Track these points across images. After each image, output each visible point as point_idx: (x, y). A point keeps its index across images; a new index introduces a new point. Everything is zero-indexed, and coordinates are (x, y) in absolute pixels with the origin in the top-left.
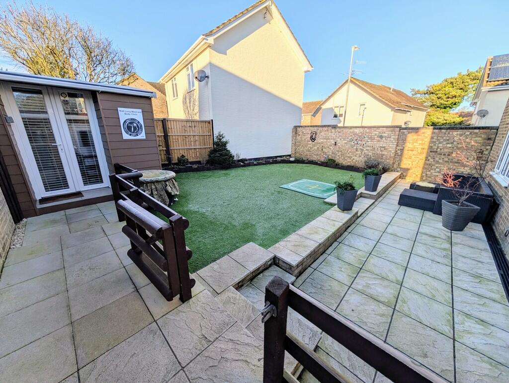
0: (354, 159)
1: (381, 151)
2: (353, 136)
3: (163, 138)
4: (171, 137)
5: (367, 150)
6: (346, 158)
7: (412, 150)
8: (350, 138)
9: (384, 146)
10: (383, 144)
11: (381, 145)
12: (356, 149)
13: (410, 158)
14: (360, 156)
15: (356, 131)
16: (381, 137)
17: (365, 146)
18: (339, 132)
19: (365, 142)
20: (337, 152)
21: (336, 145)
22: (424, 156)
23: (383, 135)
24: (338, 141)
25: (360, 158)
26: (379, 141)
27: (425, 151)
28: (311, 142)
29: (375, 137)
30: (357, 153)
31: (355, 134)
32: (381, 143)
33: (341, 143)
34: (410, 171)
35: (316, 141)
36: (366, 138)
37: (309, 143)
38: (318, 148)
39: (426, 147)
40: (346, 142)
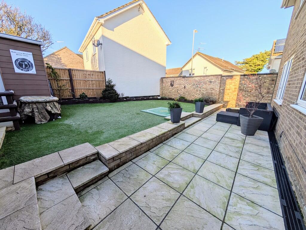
0: (196, 96)
1: (211, 91)
2: (195, 82)
3: (69, 81)
4: (75, 81)
5: (203, 90)
6: (191, 96)
7: (229, 90)
8: (193, 83)
9: (213, 87)
10: (212, 86)
11: (211, 87)
12: (197, 90)
13: (228, 94)
14: (199, 95)
15: (196, 79)
16: (211, 82)
17: (201, 88)
18: (187, 80)
19: (201, 86)
20: (186, 93)
21: (185, 88)
22: (236, 93)
23: (212, 81)
24: (186, 86)
25: (200, 96)
26: (209, 85)
27: (237, 90)
28: (171, 87)
29: (207, 82)
30: (197, 92)
31: (196, 81)
32: (211, 86)
33: (188, 87)
34: (229, 103)
35: (174, 86)
36: (202, 83)
37: (170, 87)
38: (175, 90)
39: (237, 87)
40: (191, 86)
